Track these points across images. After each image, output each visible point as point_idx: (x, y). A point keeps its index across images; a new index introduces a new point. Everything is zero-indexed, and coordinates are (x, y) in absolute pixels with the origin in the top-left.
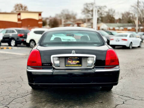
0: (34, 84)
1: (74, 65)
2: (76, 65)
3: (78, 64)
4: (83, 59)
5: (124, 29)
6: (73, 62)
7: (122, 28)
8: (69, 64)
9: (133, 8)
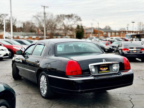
0: (80, 91)
1: (105, 72)
2: (106, 71)
3: (107, 70)
4: (110, 66)
5: (29, 37)
6: (104, 69)
7: (26, 37)
8: (101, 71)
9: (35, 18)
